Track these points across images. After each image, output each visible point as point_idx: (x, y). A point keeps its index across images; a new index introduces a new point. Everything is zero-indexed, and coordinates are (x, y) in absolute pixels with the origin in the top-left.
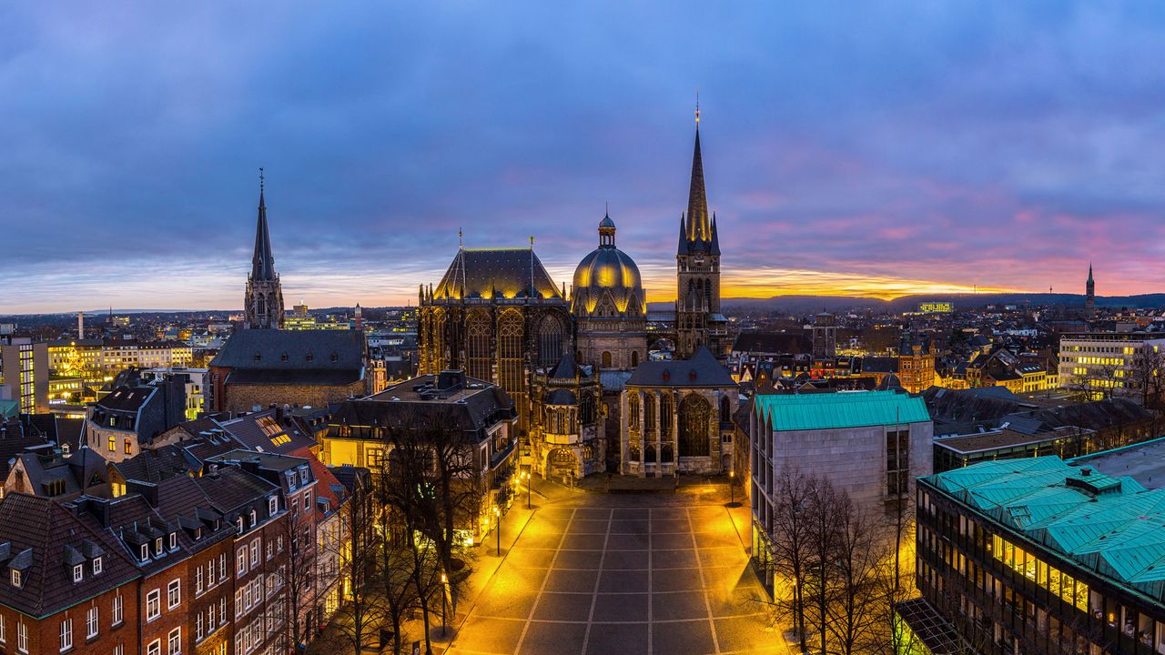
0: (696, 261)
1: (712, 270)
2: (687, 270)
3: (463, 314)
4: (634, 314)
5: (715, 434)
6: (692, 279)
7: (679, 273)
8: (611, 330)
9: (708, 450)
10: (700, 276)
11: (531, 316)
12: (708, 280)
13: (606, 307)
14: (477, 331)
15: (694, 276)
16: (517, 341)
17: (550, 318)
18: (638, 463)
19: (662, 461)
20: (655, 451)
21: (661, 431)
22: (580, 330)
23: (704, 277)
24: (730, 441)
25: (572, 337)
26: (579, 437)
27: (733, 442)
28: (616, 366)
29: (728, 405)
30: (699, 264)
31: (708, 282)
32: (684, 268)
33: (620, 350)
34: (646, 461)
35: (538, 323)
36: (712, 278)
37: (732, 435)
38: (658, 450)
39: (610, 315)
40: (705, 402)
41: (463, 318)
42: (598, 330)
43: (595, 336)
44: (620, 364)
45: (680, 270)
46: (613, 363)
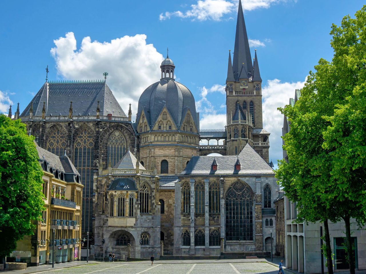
0: (241, 87)
1: (255, 94)
2: (234, 94)
3: (44, 127)
4: (189, 129)
5: (258, 218)
6: (238, 101)
7: (227, 96)
8: (169, 141)
9: (252, 234)
10: (245, 98)
11: (101, 130)
12: (252, 102)
13: (165, 122)
14: (55, 144)
15: (240, 98)
16: (88, 153)
17: (117, 133)
18: (188, 247)
19: (210, 245)
20: (204, 236)
21: (210, 215)
22: (143, 142)
23: (248, 99)
24: (271, 224)
25: (135, 150)
26: (136, 221)
27: (274, 225)
28: (173, 172)
29: (270, 193)
30: (244, 89)
31: (252, 103)
32: (231, 92)
33: (176, 158)
34: (196, 244)
35: (107, 136)
36: (256, 100)
37: (273, 219)
38: (207, 233)
39: (168, 129)
40: (249, 189)
41: (43, 131)
42: (158, 141)
43: (155, 146)
44: (176, 171)
45: (228, 94)
46: (169, 169)
